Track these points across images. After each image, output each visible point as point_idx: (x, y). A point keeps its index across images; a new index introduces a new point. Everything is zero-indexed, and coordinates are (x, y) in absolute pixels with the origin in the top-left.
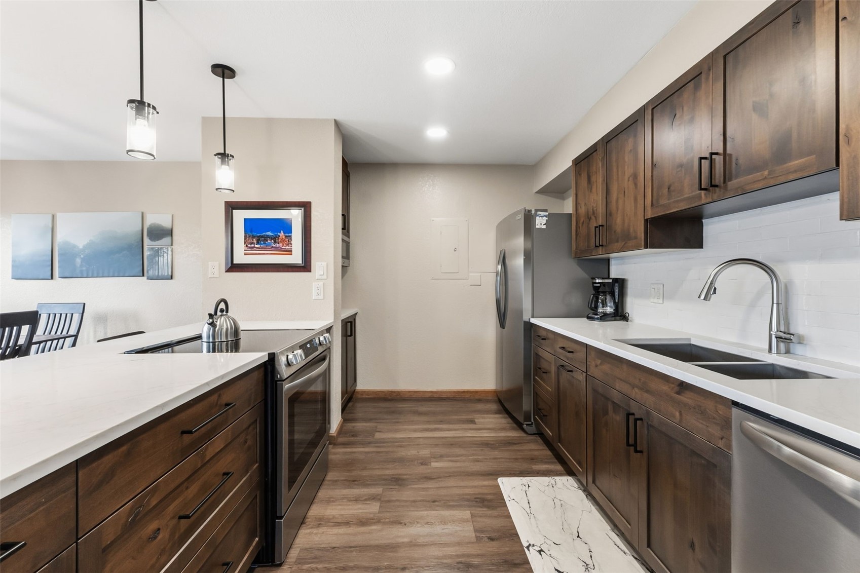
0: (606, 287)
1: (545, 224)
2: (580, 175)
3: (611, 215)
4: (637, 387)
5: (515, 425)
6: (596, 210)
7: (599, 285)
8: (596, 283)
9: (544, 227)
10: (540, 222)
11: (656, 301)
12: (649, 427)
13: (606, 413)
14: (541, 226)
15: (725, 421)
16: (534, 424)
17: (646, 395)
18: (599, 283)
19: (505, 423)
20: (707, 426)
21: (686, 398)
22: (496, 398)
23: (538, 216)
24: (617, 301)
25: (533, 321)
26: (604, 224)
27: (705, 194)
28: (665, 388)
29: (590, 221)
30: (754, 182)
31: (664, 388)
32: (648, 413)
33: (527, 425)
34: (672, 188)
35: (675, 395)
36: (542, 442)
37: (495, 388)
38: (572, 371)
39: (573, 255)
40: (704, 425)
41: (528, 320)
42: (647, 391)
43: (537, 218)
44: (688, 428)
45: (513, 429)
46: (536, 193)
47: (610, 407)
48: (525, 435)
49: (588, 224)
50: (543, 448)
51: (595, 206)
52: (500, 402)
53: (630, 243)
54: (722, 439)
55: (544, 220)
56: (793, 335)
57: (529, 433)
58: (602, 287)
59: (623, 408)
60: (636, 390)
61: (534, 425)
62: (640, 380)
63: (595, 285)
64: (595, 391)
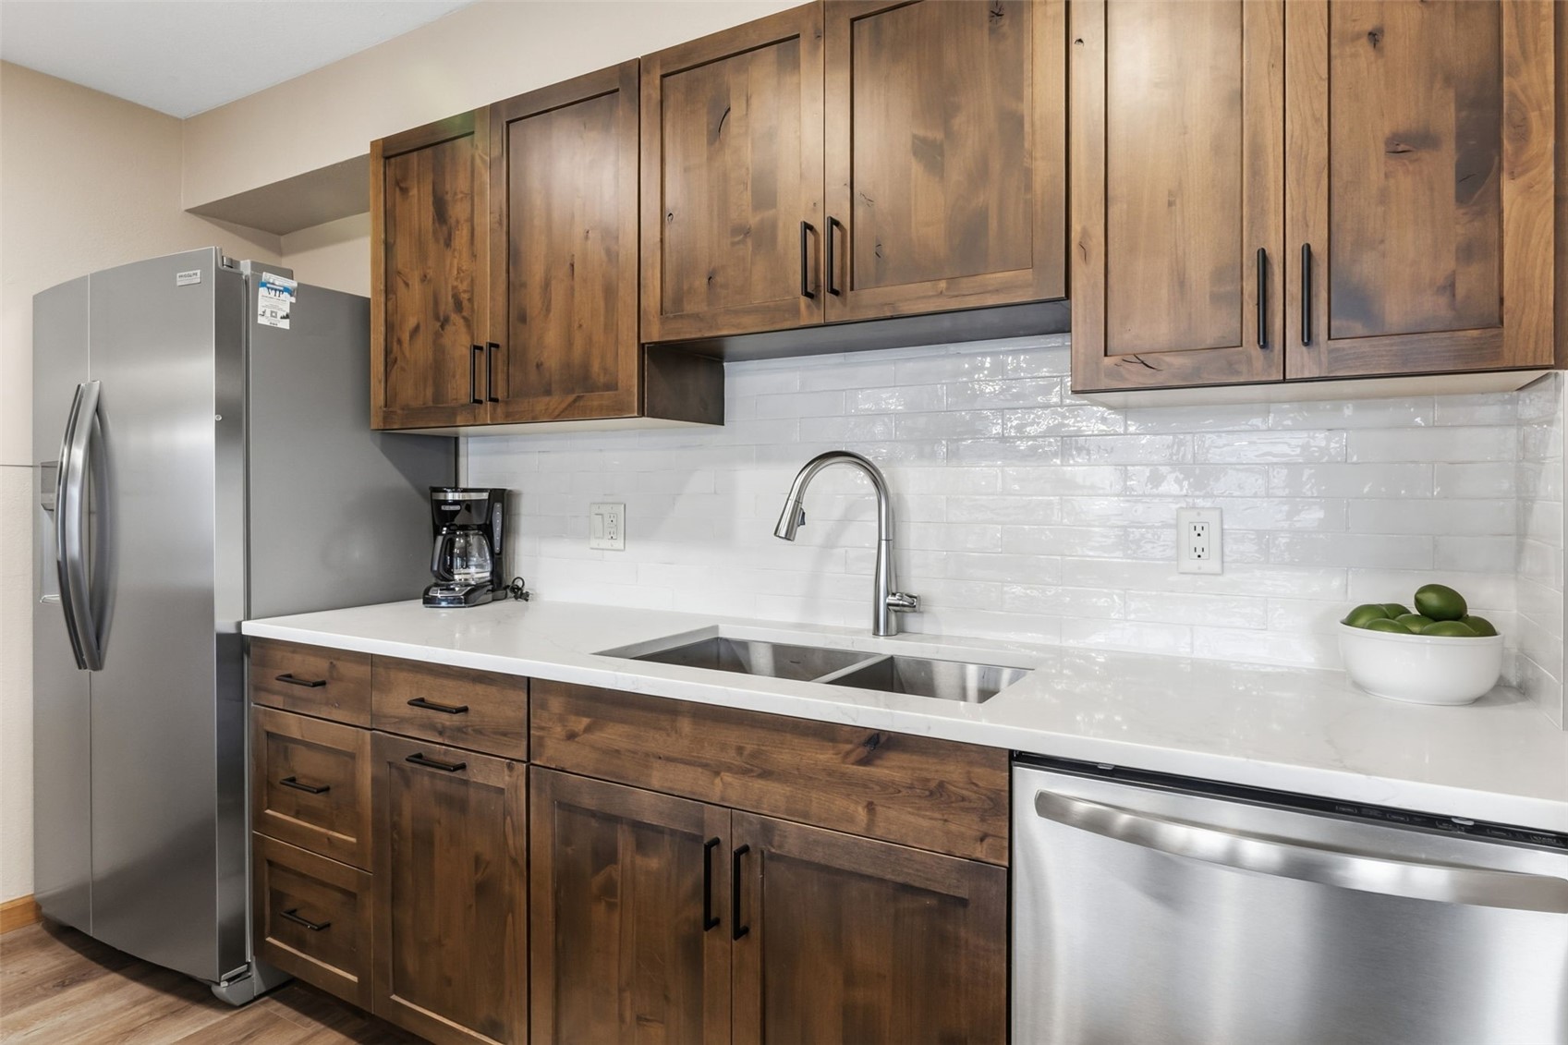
0: (473, 511)
1: (287, 317)
2: (404, 191)
3: (523, 318)
4: (729, 769)
5: (167, 999)
6: (470, 300)
7: (458, 508)
8: (446, 502)
9: (285, 324)
10: (272, 308)
11: (606, 543)
12: (767, 862)
13: (605, 856)
14: (273, 320)
15: (991, 799)
16: (254, 966)
17: (758, 784)
18: (455, 503)
19: (124, 1009)
20: (946, 821)
21: (890, 769)
22: (38, 927)
23: (264, 285)
24: (497, 549)
25: (251, 628)
26: (501, 340)
27: (808, 307)
28: (825, 756)
29: (442, 327)
30: (919, 298)
31: (821, 757)
32: (767, 829)
33: (229, 980)
34: (719, 279)
35: (855, 767)
36: (295, 1014)
37: (31, 892)
38: (463, 767)
39: (376, 422)
40: (935, 819)
41: (232, 630)
42: (766, 774)
43: (262, 291)
44: (891, 837)
45: (174, 1013)
46: (189, 211)
47: (624, 839)
48: (224, 1016)
49: (437, 337)
50: (310, 1031)
51: (463, 286)
52: (64, 933)
53: (595, 400)
54: (982, 840)
55: (285, 304)
56: (915, 597)
57: (238, 1004)
58: (464, 512)
59: (673, 832)
60: (727, 777)
61: (254, 973)
62: (740, 750)
63: (443, 508)
64: (568, 808)
